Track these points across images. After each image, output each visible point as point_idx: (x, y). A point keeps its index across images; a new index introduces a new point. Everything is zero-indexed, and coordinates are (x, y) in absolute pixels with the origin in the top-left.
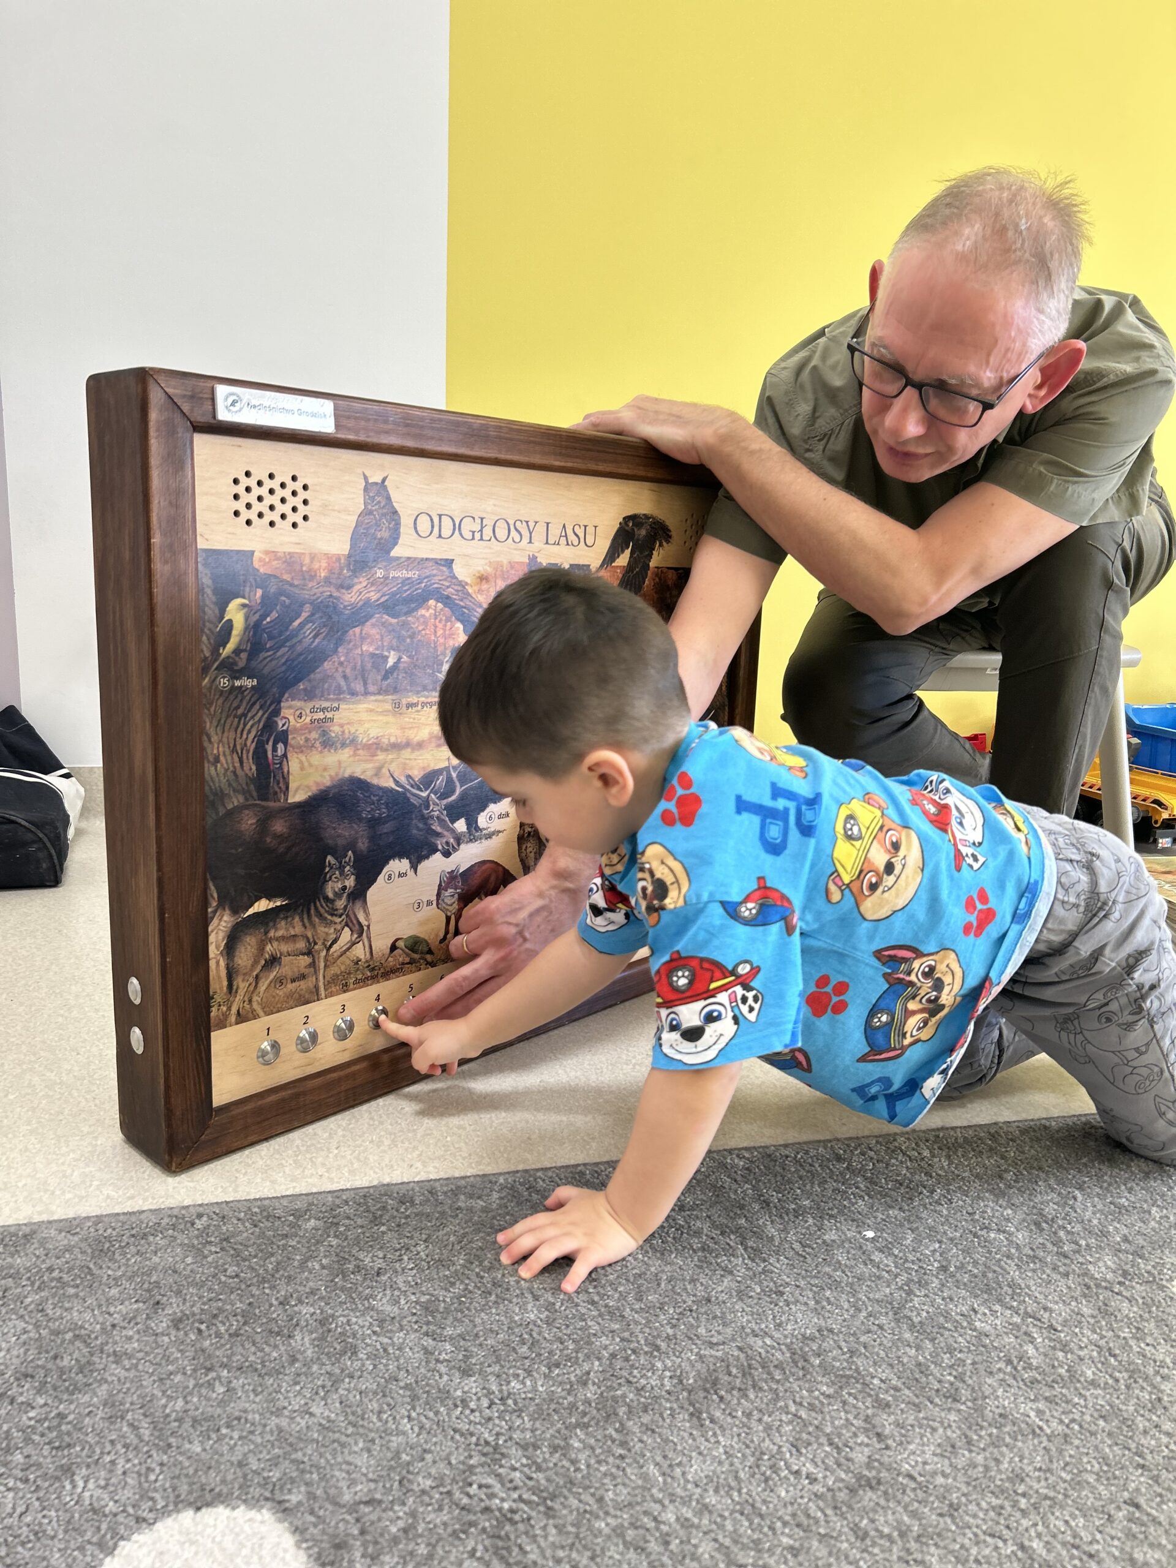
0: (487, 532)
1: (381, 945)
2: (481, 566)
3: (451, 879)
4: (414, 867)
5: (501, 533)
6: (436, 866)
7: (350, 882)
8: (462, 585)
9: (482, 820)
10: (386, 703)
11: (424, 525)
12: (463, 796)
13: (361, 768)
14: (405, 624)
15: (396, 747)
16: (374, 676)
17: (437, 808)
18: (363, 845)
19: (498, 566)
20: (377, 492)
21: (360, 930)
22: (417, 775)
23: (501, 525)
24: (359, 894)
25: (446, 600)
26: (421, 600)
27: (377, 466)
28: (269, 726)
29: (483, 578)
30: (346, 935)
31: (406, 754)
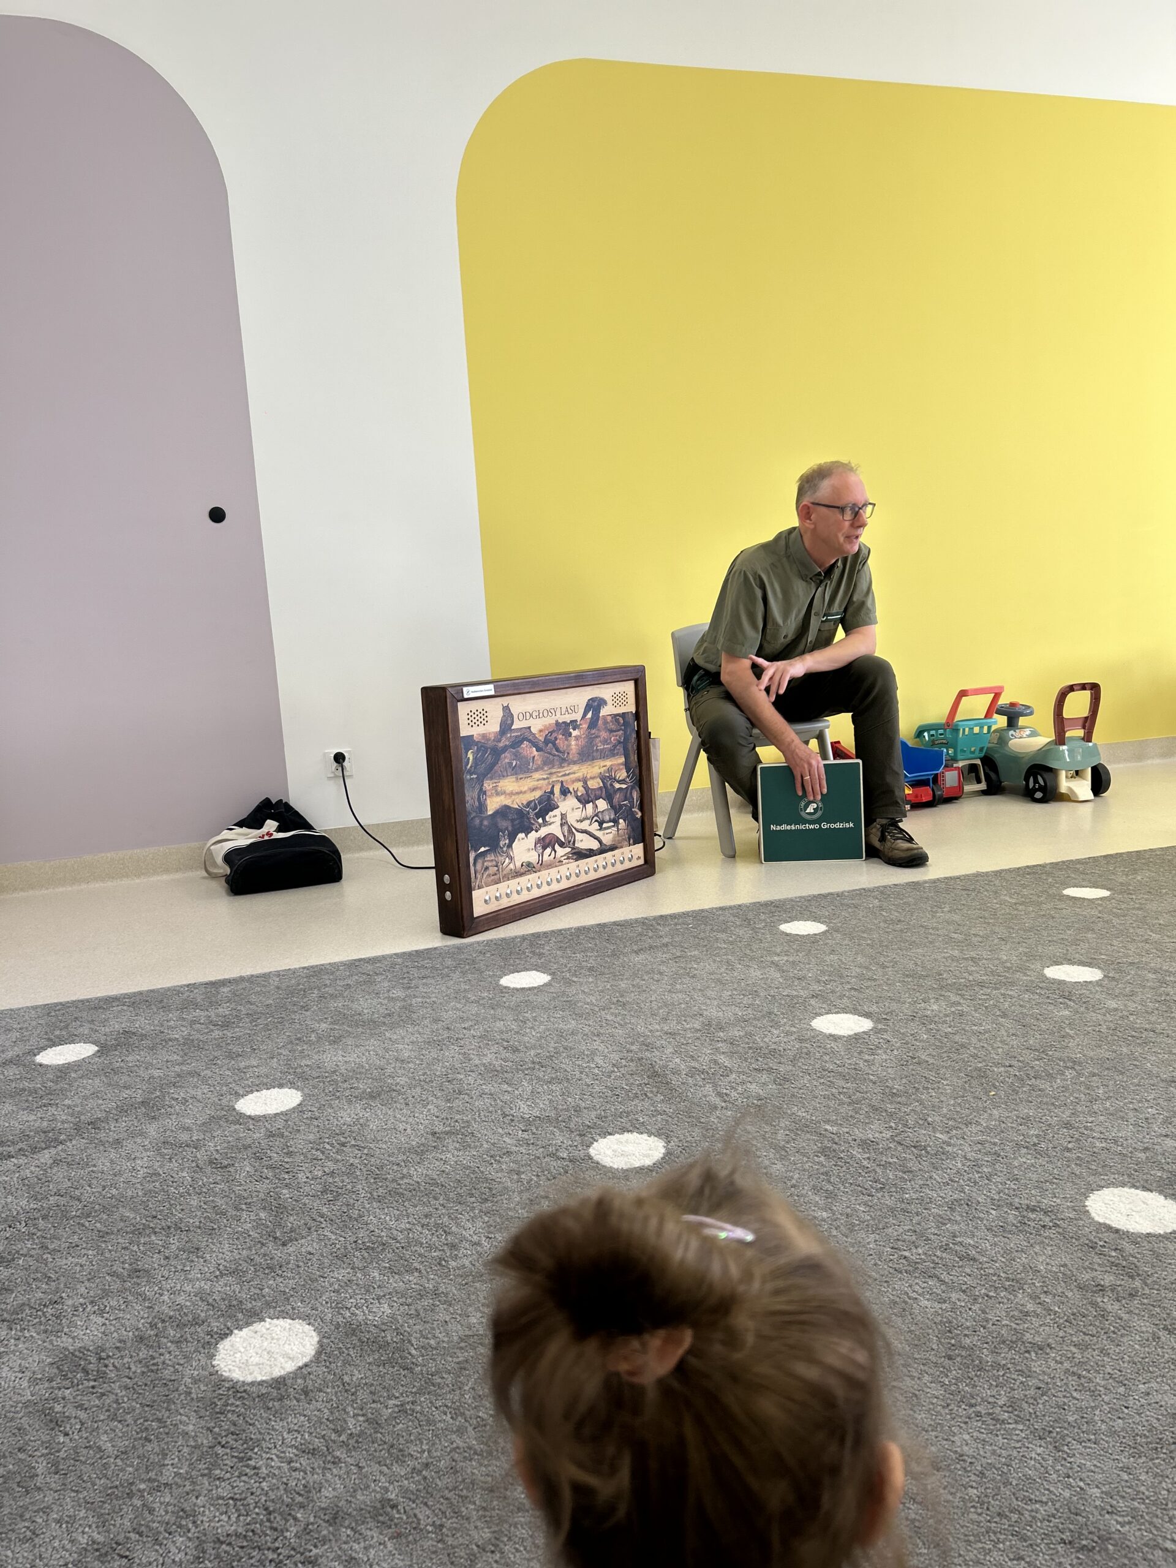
0: (541, 715)
1: (518, 864)
2: (540, 727)
3: (539, 841)
4: (526, 836)
5: (545, 715)
6: (533, 835)
7: (507, 841)
8: (534, 734)
9: (547, 818)
10: (512, 779)
11: (521, 717)
12: (540, 809)
13: (507, 802)
14: (518, 752)
15: (518, 793)
16: (509, 770)
17: (532, 815)
18: (510, 828)
19: (545, 726)
20: (506, 709)
21: (511, 858)
22: (525, 803)
23: (545, 712)
24: (510, 846)
25: (530, 741)
26: (521, 742)
27: (505, 701)
28: (481, 789)
29: (541, 731)
30: (507, 860)
31: (521, 795)
